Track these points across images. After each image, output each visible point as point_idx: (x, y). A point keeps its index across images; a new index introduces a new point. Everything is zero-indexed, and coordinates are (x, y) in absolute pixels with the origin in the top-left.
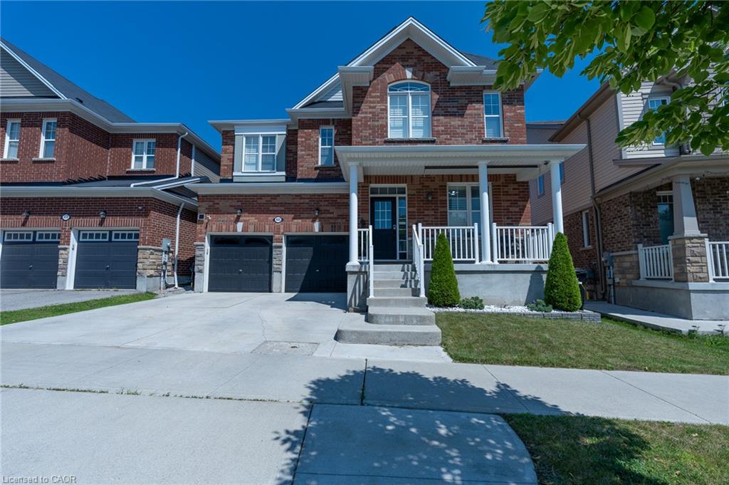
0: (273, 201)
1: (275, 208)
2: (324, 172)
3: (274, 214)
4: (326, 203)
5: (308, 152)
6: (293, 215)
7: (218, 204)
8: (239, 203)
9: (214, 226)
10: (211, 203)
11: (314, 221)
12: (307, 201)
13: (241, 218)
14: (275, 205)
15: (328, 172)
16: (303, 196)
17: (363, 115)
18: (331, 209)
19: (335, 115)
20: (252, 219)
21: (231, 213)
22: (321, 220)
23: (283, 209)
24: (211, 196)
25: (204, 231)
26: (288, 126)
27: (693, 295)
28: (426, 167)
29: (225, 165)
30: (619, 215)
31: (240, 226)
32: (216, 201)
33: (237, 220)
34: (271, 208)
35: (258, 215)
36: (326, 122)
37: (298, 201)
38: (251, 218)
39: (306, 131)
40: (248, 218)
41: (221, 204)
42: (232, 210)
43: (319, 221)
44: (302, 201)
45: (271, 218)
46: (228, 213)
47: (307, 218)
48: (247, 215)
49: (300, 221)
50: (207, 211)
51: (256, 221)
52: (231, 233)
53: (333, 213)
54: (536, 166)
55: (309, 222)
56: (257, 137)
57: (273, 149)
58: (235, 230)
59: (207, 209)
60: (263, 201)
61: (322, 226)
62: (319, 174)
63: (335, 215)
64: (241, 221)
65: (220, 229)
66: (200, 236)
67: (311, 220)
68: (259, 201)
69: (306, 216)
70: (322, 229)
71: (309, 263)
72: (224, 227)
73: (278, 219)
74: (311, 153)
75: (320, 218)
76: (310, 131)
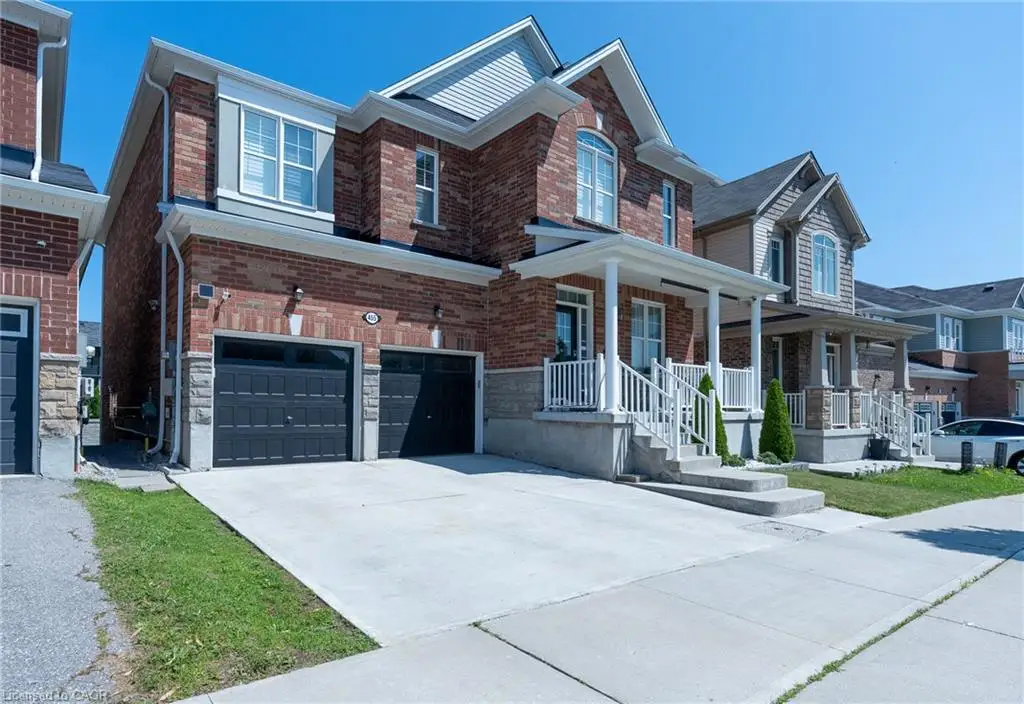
0: (362, 279)
1: (365, 294)
2: (424, 236)
3: (364, 305)
4: (449, 297)
5: (400, 191)
6: (397, 313)
7: (243, 265)
8: (294, 273)
9: (236, 318)
10: (226, 262)
11: (431, 328)
12: (420, 288)
13: (298, 307)
14: (365, 287)
15: (432, 238)
16: (414, 279)
17: (551, 168)
18: (457, 309)
19: (447, 135)
20: (323, 311)
21: (276, 293)
22: (442, 325)
23: (379, 297)
24: (223, 243)
25: (210, 324)
26: (339, 118)
27: (825, 441)
28: (663, 280)
29: (185, 163)
30: (741, 356)
31: (296, 322)
32: (239, 259)
33: (290, 309)
34: (358, 293)
35: (333, 304)
36: (428, 141)
37: (406, 286)
38: (319, 308)
39: (394, 146)
40: (313, 308)
41: (250, 268)
42: (278, 285)
43: (439, 329)
44: (412, 287)
45: (358, 312)
46: (268, 291)
47: (420, 321)
48: (310, 300)
49: (409, 325)
50: (215, 278)
51: (330, 315)
52: (276, 337)
53: (458, 317)
54: (735, 298)
55: (423, 328)
56: (274, 120)
57: (308, 158)
58: (286, 330)
59: (214, 273)
60: (343, 275)
61: (444, 338)
62: (417, 238)
63: (462, 321)
64: (299, 313)
65: (250, 325)
66: (200, 336)
67: (427, 325)
68: (335, 274)
69: (419, 316)
70: (443, 345)
71: (414, 402)
72: (260, 321)
73: (372, 317)
74: (404, 193)
75: (442, 323)
76: (402, 149)
